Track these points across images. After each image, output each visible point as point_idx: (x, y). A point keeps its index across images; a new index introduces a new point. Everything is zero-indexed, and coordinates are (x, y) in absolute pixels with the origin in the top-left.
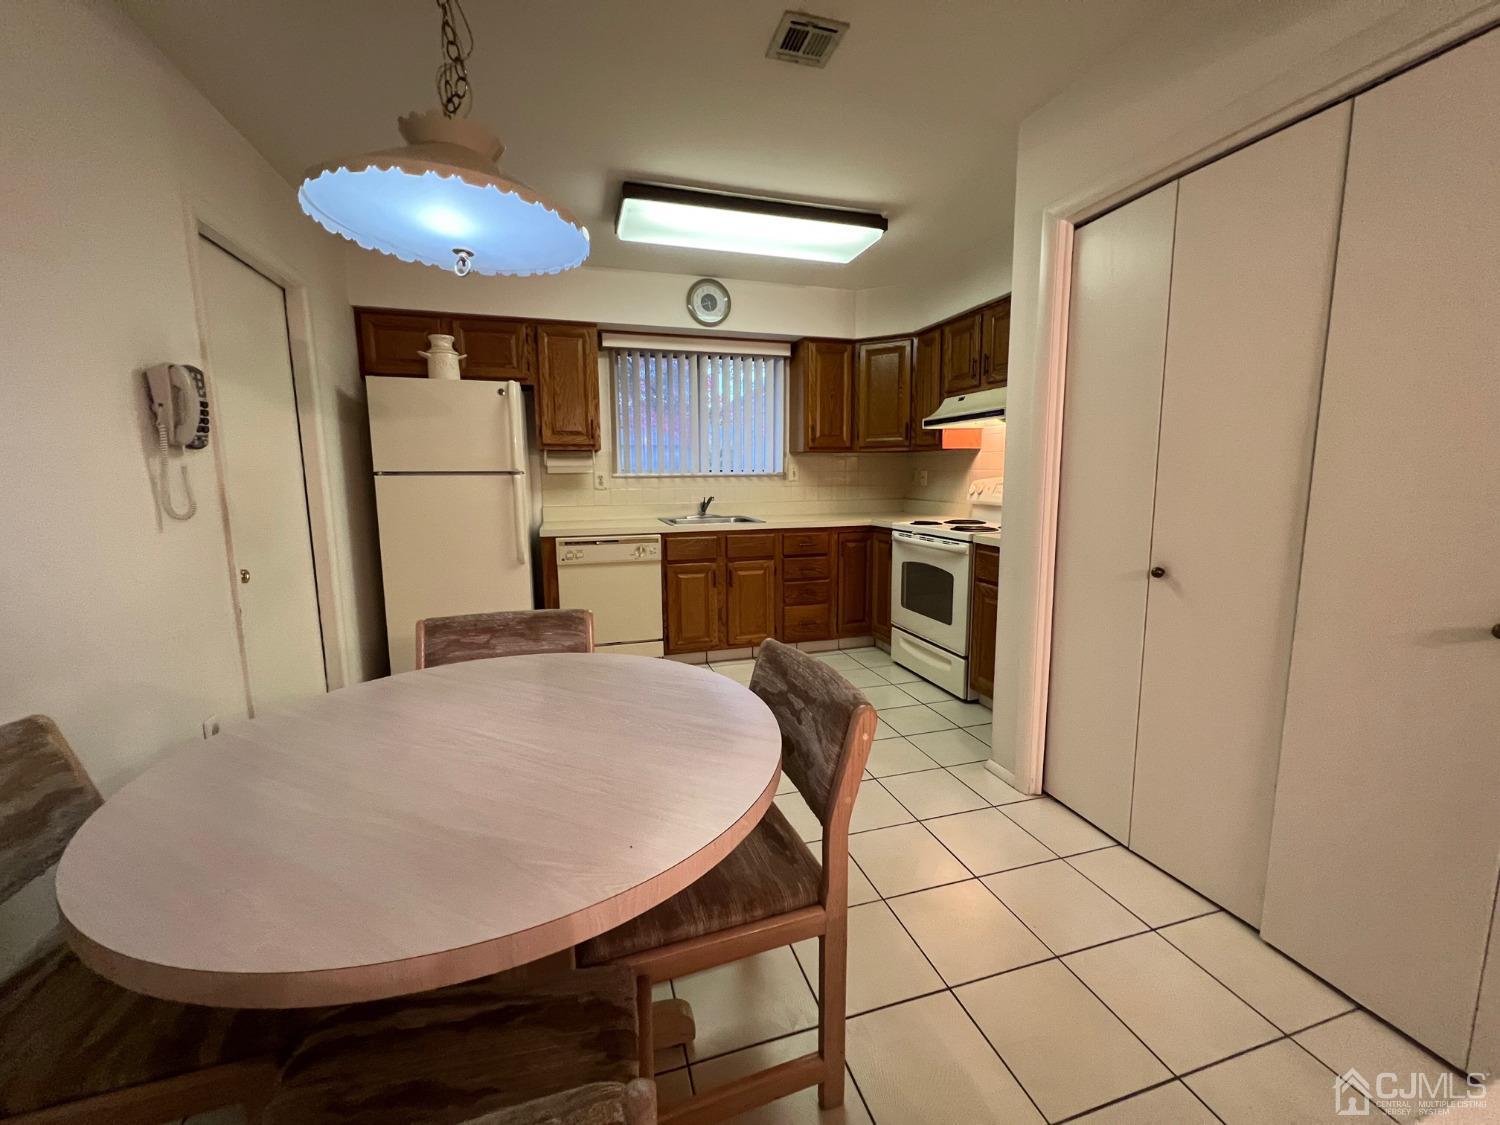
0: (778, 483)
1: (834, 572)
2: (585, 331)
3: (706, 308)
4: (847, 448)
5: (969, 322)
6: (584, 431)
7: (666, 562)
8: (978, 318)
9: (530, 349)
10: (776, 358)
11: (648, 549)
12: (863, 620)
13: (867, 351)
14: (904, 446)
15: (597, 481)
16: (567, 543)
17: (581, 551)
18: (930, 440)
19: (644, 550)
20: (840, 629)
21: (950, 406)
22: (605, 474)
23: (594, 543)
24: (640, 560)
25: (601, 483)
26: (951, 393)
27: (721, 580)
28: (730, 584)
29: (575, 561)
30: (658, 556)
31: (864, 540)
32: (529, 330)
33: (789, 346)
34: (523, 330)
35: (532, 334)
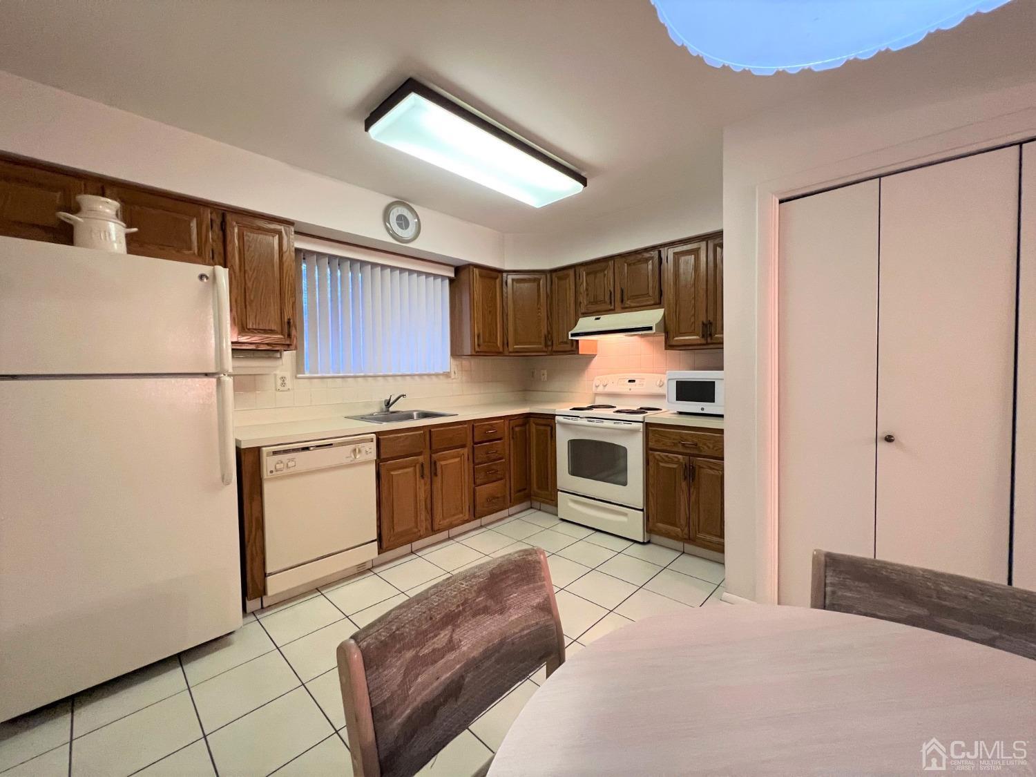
0: (443, 380)
1: (507, 452)
2: (281, 228)
3: (400, 225)
4: (500, 353)
5: (603, 265)
6: (279, 330)
7: (380, 461)
8: (611, 263)
9: (215, 237)
10: (443, 277)
11: (363, 451)
12: (525, 489)
13: (513, 280)
14: (544, 352)
15: (279, 382)
16: (275, 453)
17: (290, 460)
18: (568, 347)
19: (360, 451)
20: (512, 498)
21: (586, 324)
22: (288, 375)
23: (307, 449)
24: (357, 461)
25: (283, 384)
26: (586, 314)
27: (427, 471)
28: (434, 473)
29: (285, 471)
30: (373, 456)
31: (524, 425)
32: (214, 217)
33: (453, 269)
34: (208, 215)
35: (218, 221)
